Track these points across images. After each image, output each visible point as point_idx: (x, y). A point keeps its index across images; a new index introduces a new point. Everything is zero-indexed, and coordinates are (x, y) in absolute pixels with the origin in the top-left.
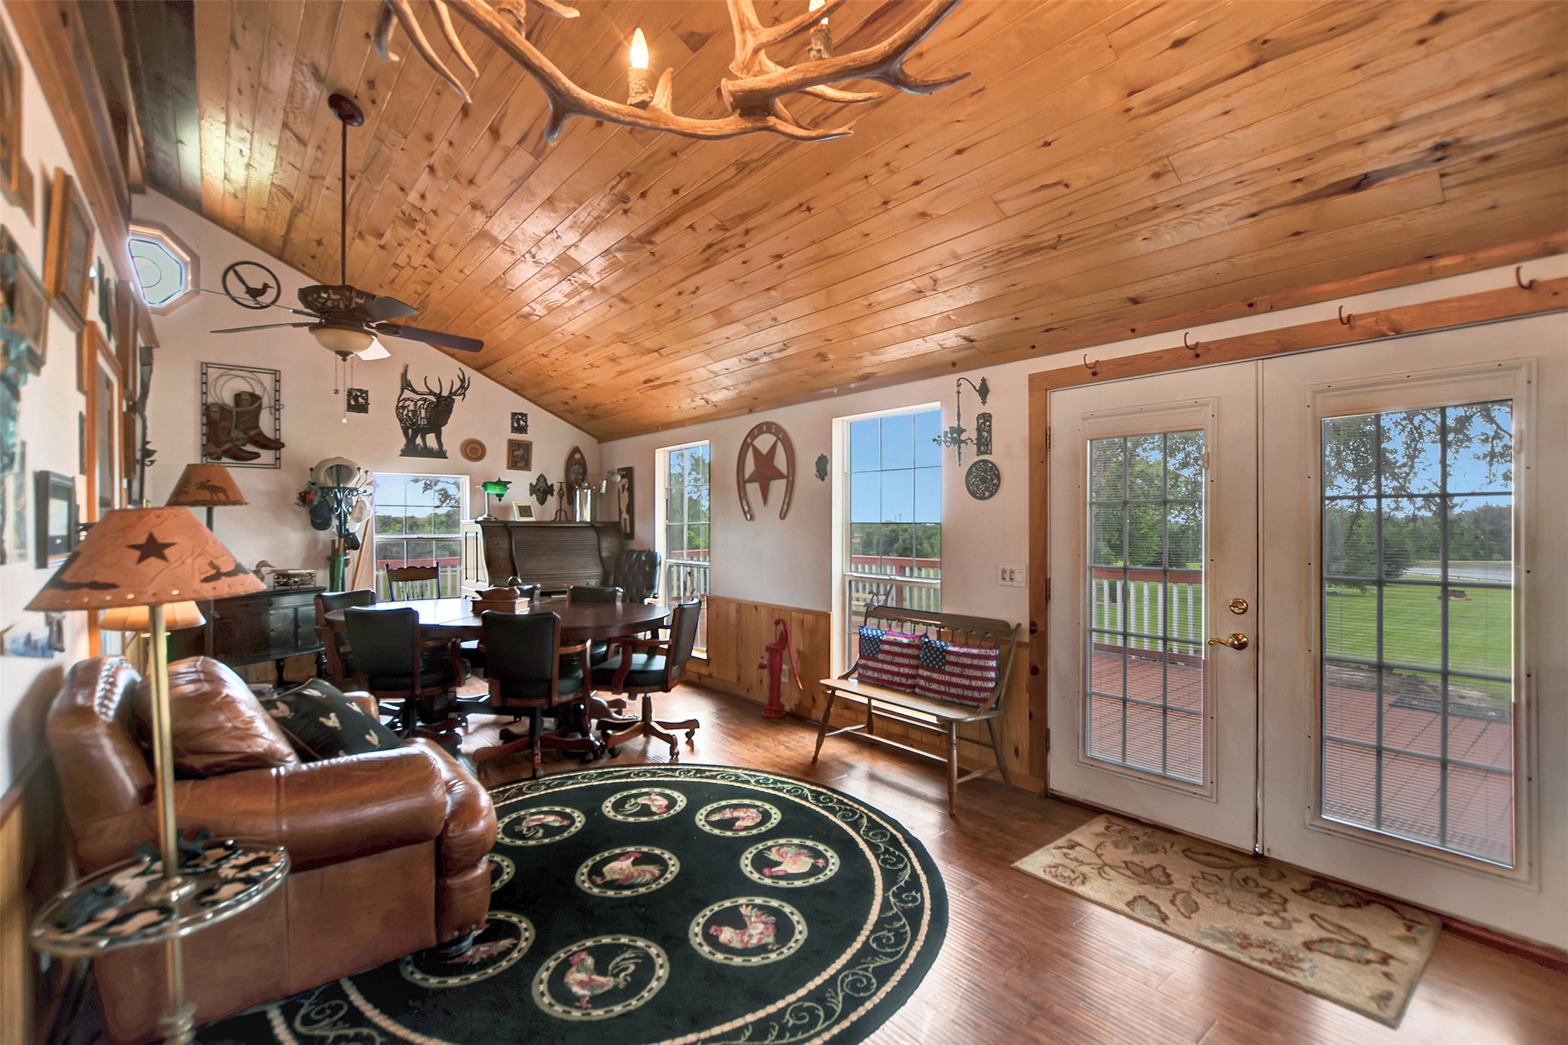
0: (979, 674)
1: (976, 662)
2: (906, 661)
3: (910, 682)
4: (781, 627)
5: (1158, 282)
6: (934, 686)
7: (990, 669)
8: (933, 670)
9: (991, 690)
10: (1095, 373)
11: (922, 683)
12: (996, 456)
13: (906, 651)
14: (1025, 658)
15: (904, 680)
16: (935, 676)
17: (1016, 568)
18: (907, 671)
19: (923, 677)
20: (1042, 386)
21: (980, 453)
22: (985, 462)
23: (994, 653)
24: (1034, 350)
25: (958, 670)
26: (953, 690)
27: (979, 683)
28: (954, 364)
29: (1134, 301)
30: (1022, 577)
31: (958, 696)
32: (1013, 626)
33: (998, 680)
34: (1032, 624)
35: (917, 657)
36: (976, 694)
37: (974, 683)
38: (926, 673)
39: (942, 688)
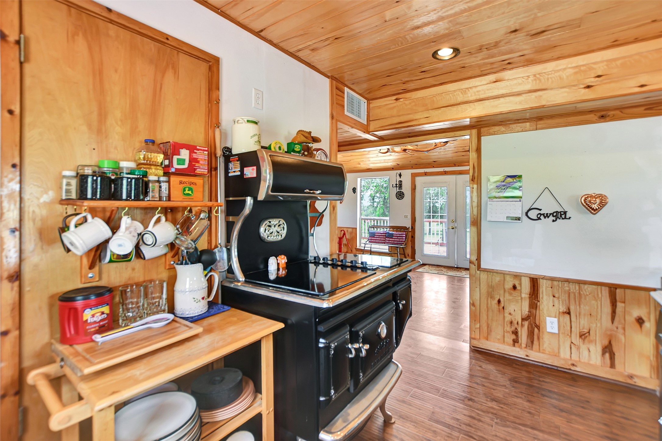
0: (401, 238)
1: (401, 235)
2: (383, 237)
3: (384, 241)
4: (343, 232)
5: (439, 159)
6: (390, 242)
7: (404, 237)
8: (390, 238)
9: (404, 241)
10: (426, 174)
11: (387, 241)
12: (403, 190)
13: (382, 235)
14: (410, 234)
15: (382, 241)
16: (391, 239)
17: (408, 215)
18: (383, 239)
19: (387, 240)
20: (414, 176)
21: (399, 189)
22: (401, 191)
23: (405, 233)
24: (412, 168)
25: (396, 238)
26: (395, 242)
27: (402, 240)
28: (393, 169)
29: (434, 162)
30: (409, 217)
31: (397, 243)
32: (408, 228)
33: (405, 239)
34: (412, 227)
35: (386, 236)
36: (401, 242)
37: (400, 240)
38: (388, 239)
39: (393, 242)
